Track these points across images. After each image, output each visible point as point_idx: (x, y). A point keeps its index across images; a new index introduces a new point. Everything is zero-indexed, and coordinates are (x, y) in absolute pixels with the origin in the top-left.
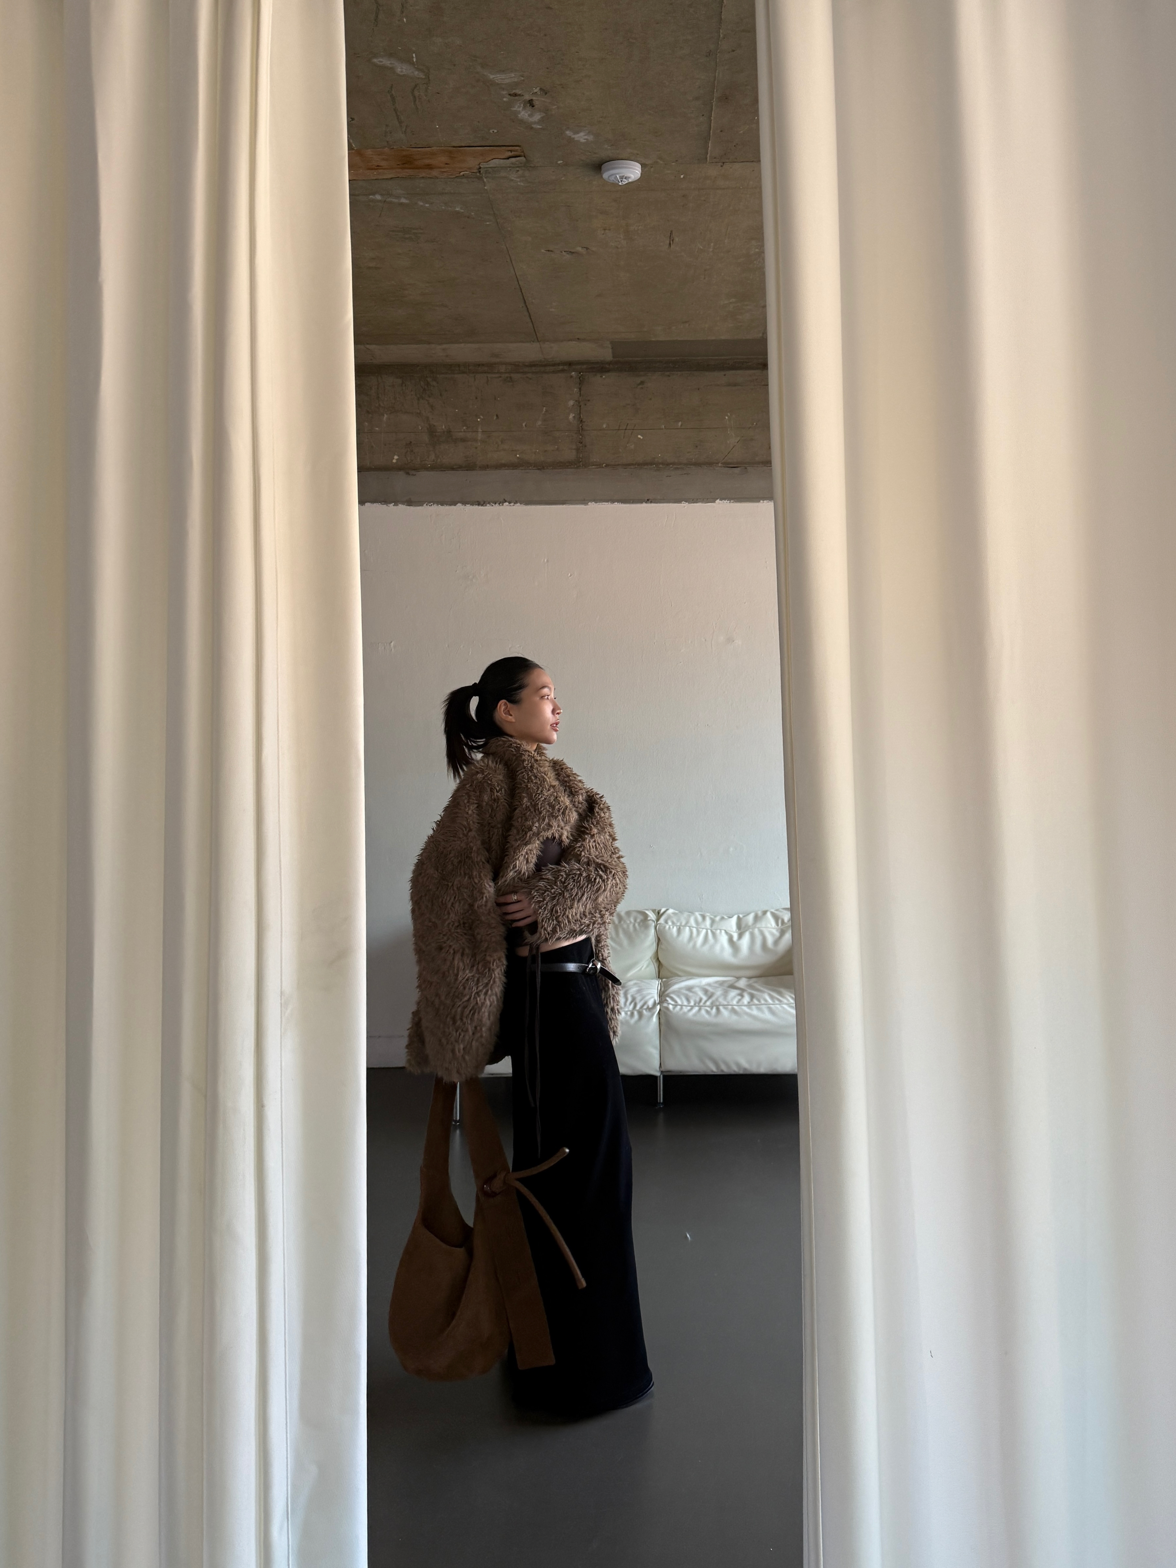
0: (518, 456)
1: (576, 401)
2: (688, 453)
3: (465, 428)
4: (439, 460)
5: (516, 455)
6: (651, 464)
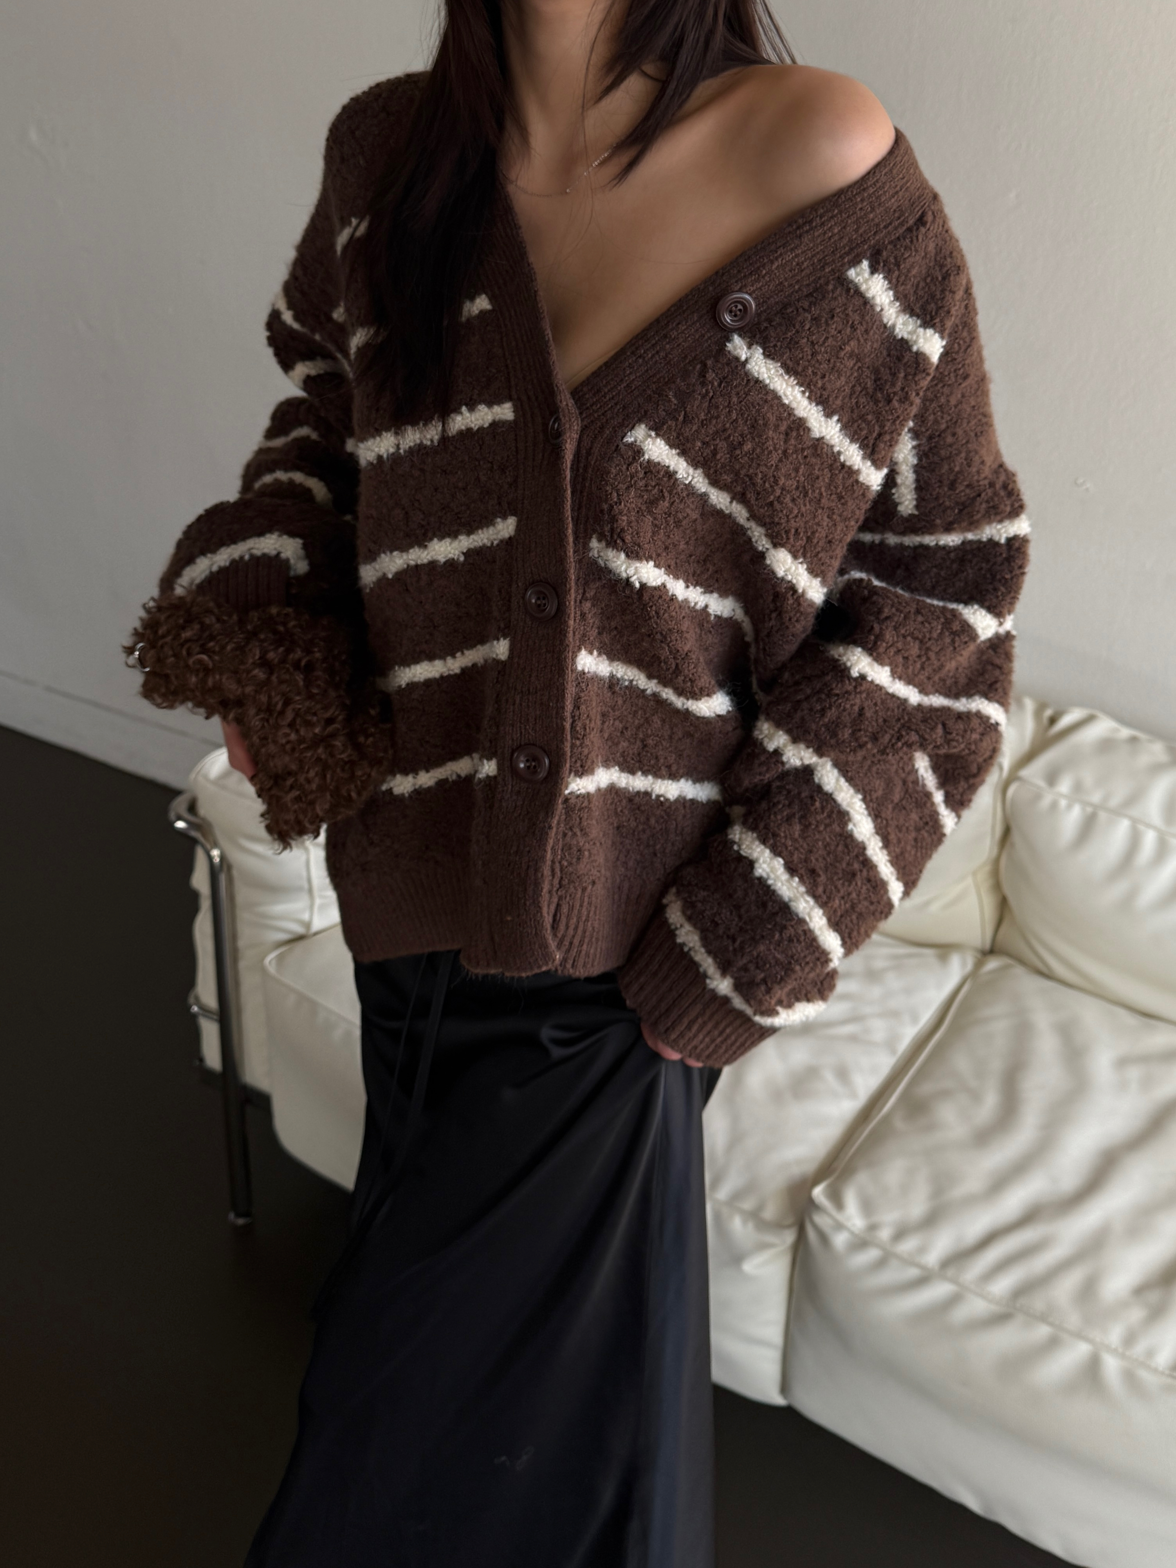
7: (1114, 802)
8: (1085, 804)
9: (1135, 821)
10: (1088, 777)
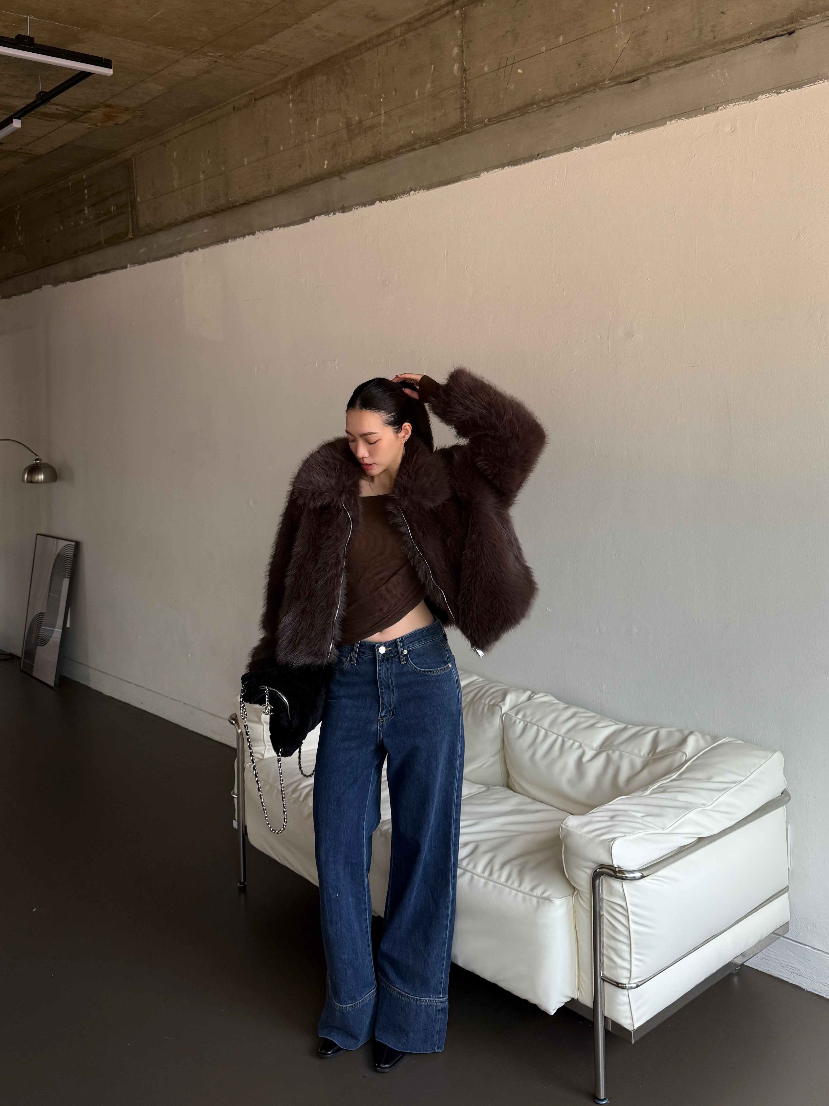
0: (412, 132)
1: (459, 46)
2: (571, 76)
3: (372, 113)
4: (355, 156)
5: (411, 132)
6: (531, 105)
7: (534, 721)
8: (524, 721)
9: (538, 726)
10: (529, 712)
